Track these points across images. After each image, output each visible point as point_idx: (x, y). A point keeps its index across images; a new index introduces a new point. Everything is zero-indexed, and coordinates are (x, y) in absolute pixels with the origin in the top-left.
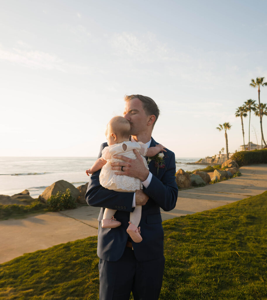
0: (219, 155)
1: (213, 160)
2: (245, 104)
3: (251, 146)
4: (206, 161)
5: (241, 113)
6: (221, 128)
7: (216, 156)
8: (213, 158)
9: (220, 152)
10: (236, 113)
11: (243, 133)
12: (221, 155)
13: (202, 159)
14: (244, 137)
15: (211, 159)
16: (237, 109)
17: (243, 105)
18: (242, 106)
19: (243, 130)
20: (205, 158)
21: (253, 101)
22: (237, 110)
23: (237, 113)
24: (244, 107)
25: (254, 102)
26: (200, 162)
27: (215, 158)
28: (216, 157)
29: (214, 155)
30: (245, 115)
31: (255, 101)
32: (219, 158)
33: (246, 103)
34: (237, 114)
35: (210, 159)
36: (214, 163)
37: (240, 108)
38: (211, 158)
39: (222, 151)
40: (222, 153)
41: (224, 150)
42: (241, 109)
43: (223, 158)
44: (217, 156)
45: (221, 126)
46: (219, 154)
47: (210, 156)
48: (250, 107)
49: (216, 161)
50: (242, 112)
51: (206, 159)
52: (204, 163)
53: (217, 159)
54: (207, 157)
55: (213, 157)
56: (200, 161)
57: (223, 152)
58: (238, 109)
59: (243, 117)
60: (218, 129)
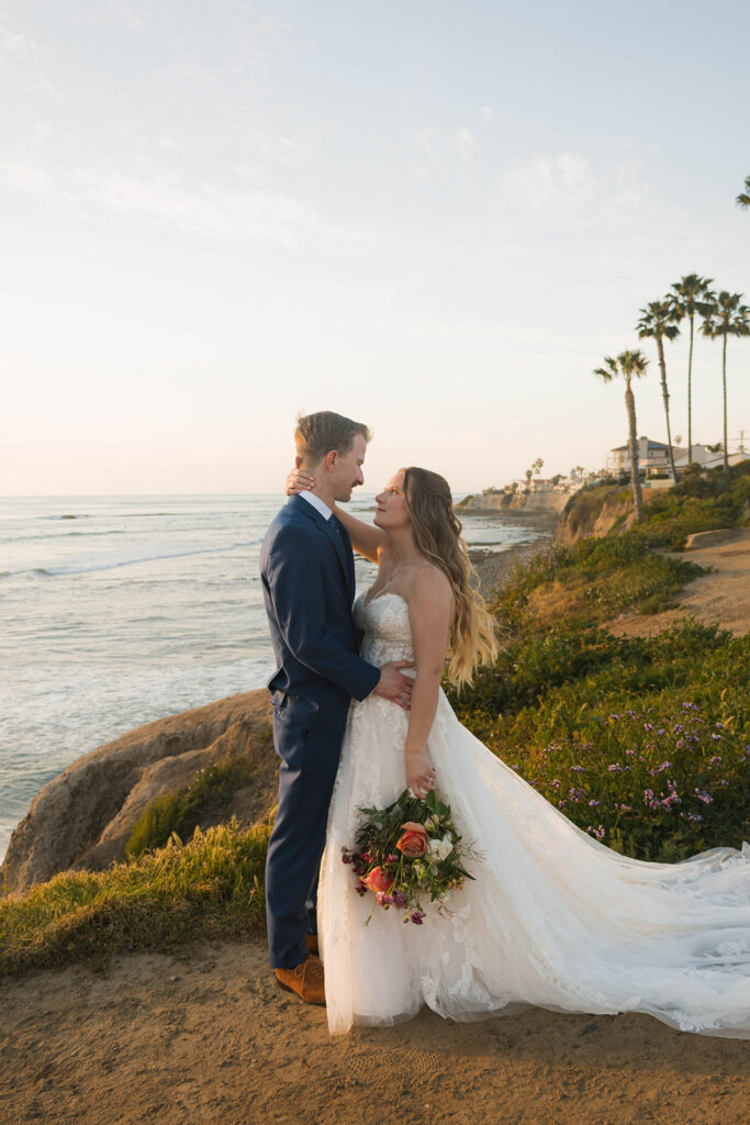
0: (528, 483)
1: (508, 499)
2: (674, 292)
3: (649, 449)
4: (485, 502)
5: (658, 325)
6: (612, 373)
7: (515, 485)
8: (508, 492)
9: (529, 474)
10: (641, 325)
11: (666, 396)
12: (532, 484)
13: (470, 497)
14: (667, 411)
15: (502, 496)
16: (645, 311)
17: (669, 295)
18: (662, 301)
19: (664, 385)
20: (480, 492)
21: (702, 282)
22: (645, 316)
23: (644, 323)
24: (667, 305)
25: (704, 287)
26: (465, 508)
27: (514, 492)
28: (518, 489)
29: (510, 483)
30: (672, 333)
31: (710, 281)
32: (527, 492)
33: (677, 286)
34: (643, 328)
35: (497, 496)
36: (511, 510)
37: (655, 307)
38: (502, 492)
39: (533, 470)
40: (534, 477)
41: (541, 465)
42: (658, 309)
43: (541, 492)
44: (521, 488)
45: (612, 363)
46: (525, 478)
47: (499, 487)
48: (691, 302)
49: (516, 501)
50: (661, 320)
51: (485, 495)
52: (479, 508)
53: (519, 497)
54: (486, 489)
55: (507, 488)
56: (465, 503)
57: (538, 472)
58: (648, 309)
59: (665, 339)
60: (601, 376)
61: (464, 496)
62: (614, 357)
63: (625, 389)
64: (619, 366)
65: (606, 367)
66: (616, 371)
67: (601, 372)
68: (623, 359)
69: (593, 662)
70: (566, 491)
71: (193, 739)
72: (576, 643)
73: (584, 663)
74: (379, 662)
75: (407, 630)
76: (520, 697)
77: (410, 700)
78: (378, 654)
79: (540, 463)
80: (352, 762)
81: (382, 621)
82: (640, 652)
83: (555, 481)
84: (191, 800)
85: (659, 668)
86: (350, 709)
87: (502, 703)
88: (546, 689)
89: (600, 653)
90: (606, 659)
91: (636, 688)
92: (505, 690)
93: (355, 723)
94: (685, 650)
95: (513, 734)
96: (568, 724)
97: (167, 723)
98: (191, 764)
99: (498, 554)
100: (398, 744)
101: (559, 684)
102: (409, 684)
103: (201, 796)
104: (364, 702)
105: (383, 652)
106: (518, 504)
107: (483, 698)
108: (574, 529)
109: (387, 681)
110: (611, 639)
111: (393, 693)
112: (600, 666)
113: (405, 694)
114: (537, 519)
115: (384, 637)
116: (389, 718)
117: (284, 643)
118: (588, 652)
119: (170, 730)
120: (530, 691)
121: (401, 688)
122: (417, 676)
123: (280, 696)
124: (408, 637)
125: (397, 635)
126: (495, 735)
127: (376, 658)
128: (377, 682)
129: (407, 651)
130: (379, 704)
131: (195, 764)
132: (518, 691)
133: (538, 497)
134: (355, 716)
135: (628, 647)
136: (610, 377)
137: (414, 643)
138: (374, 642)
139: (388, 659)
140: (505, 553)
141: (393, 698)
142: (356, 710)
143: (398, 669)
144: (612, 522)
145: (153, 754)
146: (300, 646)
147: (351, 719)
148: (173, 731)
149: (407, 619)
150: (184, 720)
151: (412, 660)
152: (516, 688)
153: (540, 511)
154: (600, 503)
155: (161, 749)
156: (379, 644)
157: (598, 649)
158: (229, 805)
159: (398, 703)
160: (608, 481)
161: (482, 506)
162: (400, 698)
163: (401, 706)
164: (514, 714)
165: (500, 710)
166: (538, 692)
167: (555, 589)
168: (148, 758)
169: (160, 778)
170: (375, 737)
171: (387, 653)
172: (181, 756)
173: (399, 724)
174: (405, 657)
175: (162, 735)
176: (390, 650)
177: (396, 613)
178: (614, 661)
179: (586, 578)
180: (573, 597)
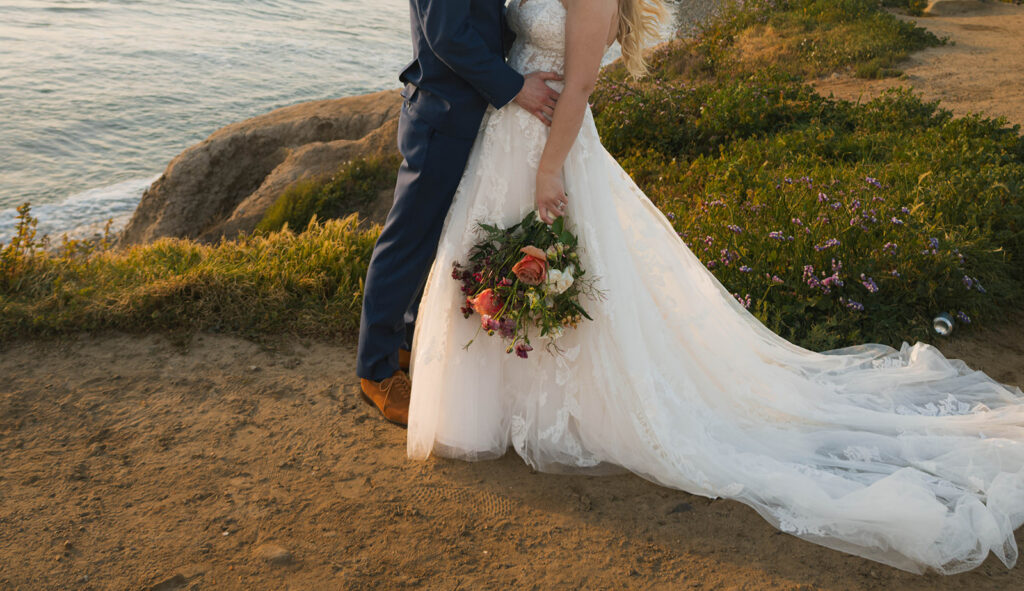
69: (788, 119)
71: (347, 127)
72: (775, 96)
73: (779, 119)
74: (526, 69)
75: (561, 38)
76: (701, 143)
77: (552, 116)
78: (526, 60)
80: (479, 173)
81: (535, 25)
82: (844, 117)
84: (332, 191)
85: (860, 137)
86: (486, 115)
87: (680, 146)
88: (730, 139)
89: (799, 111)
90: (804, 118)
91: (829, 155)
92: (685, 133)
93: (489, 131)
94: (895, 123)
95: (682, 182)
96: (744, 180)
97: (322, 106)
98: (339, 154)
100: (532, 162)
101: (745, 138)
102: (553, 98)
103: (344, 189)
104: (502, 110)
105: (532, 59)
107: (660, 137)
109: (529, 90)
110: (816, 97)
111: (533, 105)
112: (794, 124)
113: (547, 108)
115: (535, 43)
116: (528, 132)
117: (421, 33)
118: (786, 108)
119: (324, 114)
120: (712, 139)
121: (544, 101)
122: (563, 91)
124: (560, 47)
125: (550, 42)
126: (665, 179)
127: (524, 64)
128: (521, 88)
129: (558, 62)
130: (518, 114)
131: (344, 154)
132: (700, 137)
134: (490, 124)
135: (832, 110)
137: (567, 55)
138: (524, 48)
139: (537, 67)
141: (533, 111)
142: (493, 117)
143: (545, 80)
145: (302, 136)
146: (437, 39)
147: (485, 126)
148: (327, 115)
149: (563, 30)
150: (341, 106)
151: (561, 72)
152: (699, 132)
155: (311, 133)
156: (530, 50)
157: (797, 106)
158: (372, 204)
159: (539, 117)
162: (542, 111)
163: (542, 121)
164: (690, 161)
165: (676, 153)
166: (722, 141)
167: (766, 34)
168: (297, 140)
169: (305, 162)
170: (508, 149)
171: (535, 62)
172: (332, 144)
173: (536, 140)
174: (555, 68)
175: (316, 117)
176: (540, 58)
177: (551, 18)
178: (812, 121)
179: (803, 28)
180: (785, 46)
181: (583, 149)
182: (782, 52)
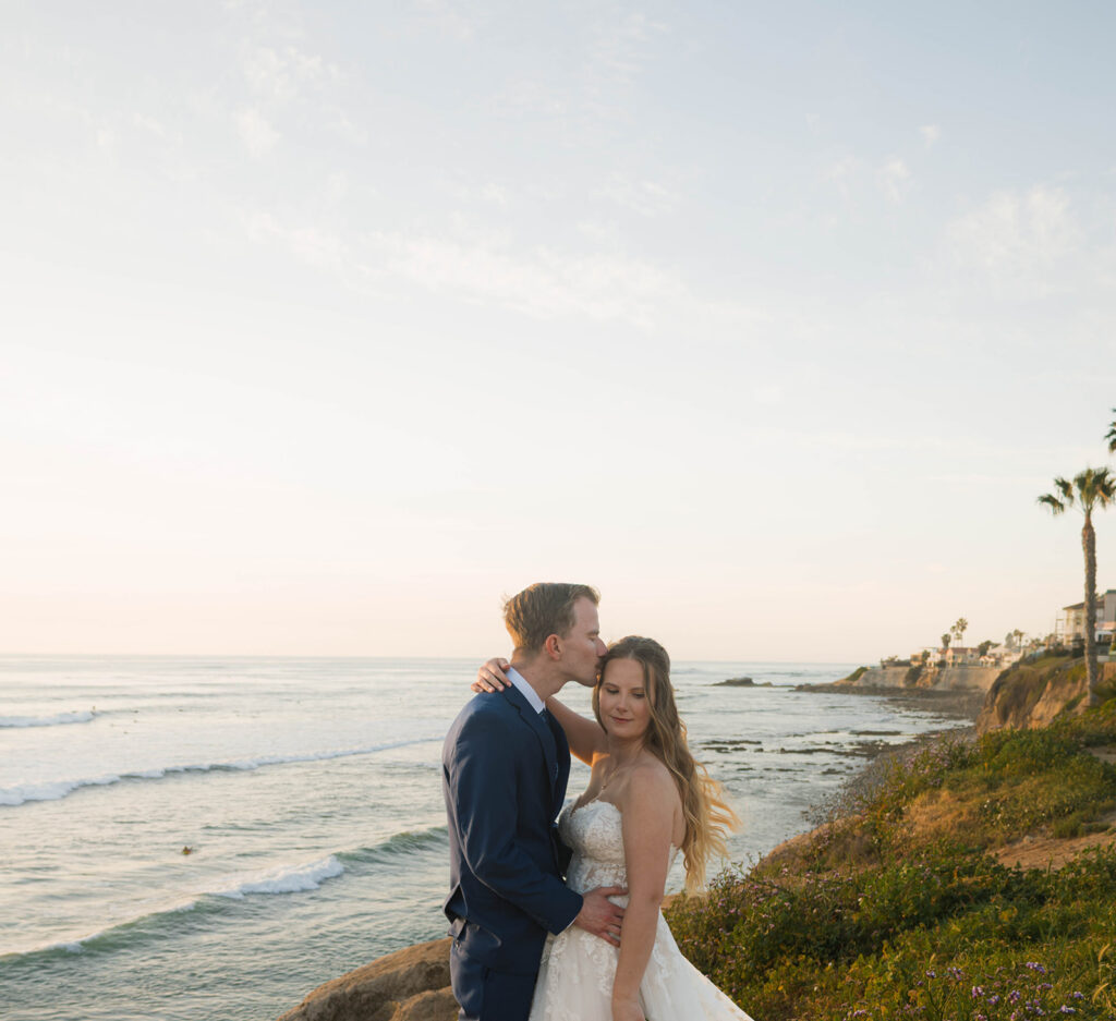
0: (944, 652)
1: (915, 674)
4: (884, 677)
6: (1065, 502)
7: (926, 655)
8: (915, 664)
9: (946, 640)
12: (950, 653)
13: (863, 670)
15: (907, 669)
20: (876, 663)
26: (855, 684)
27: (924, 664)
28: (929, 660)
29: (919, 652)
32: (942, 664)
35: (900, 669)
36: (918, 689)
38: (906, 664)
39: (953, 635)
40: (953, 644)
41: (964, 628)
43: (962, 664)
44: (935, 658)
45: (1065, 486)
46: (941, 645)
47: (904, 656)
49: (926, 676)
51: (884, 667)
52: (875, 685)
53: (930, 671)
54: (886, 658)
55: (915, 658)
56: (855, 676)
57: (959, 637)
60: (1048, 505)
61: (854, 669)
62: (1070, 478)
63: (1083, 523)
64: (1076, 491)
65: (1057, 493)
66: (1071, 497)
67: (1050, 499)
68: (1081, 482)
69: (966, 899)
70: (997, 664)
72: (947, 873)
73: (954, 901)
74: (586, 886)
75: (620, 845)
76: (863, 940)
77: (620, 935)
78: (585, 876)
79: (962, 625)
80: (548, 1010)
81: (588, 834)
82: (1034, 889)
83: (983, 649)
85: (1050, 912)
86: (547, 945)
87: (838, 947)
88: (896, 933)
89: (978, 889)
90: (983, 897)
91: (1013, 937)
92: (842, 930)
93: (553, 962)
94: (1095, 888)
95: (841, 989)
96: (906, 974)
97: (429, 949)
99: (896, 747)
100: (604, 988)
101: (911, 928)
102: (618, 915)
104: (563, 935)
105: (591, 874)
106: (929, 679)
107: (813, 939)
108: (1004, 717)
109: (589, 910)
110: (999, 869)
111: (597, 926)
112: (973, 905)
113: (613, 927)
114: (954, 701)
115: (592, 857)
116: (596, 956)
117: (463, 856)
118: (961, 886)
119: (431, 958)
120: (876, 934)
121: (608, 920)
122: (629, 904)
123: (459, 925)
124: (620, 855)
125: (607, 852)
126: (821, 988)
127: (583, 882)
128: (580, 908)
129: (620, 874)
130: (582, 938)
132: (859, 935)
133: (957, 670)
134: (553, 953)
135: (1019, 882)
136: (1061, 506)
137: (628, 863)
138: (582, 864)
139: (597, 883)
140: (908, 745)
141: (598, 932)
142: (556, 945)
143: (607, 896)
144: (1057, 708)
145: (409, 986)
147: (548, 957)
148: (436, 959)
149: (621, 836)
151: (625, 885)
152: (859, 928)
153: (958, 690)
154: (1042, 682)
155: (419, 982)
156: (587, 864)
157: (976, 883)
159: (605, 939)
160: (1056, 651)
161: (879, 682)
162: (607, 932)
163: (610, 942)
164: (849, 963)
165: (834, 956)
166: (886, 936)
167: (942, 799)
168: (405, 990)
170: (576, 979)
171: (596, 876)
173: (606, 964)
174: (618, 881)
175: (422, 963)
176: (599, 872)
177: (605, 824)
178: (993, 899)
179: (985, 786)
180: (965, 811)
181: (661, 968)
182: (962, 819)
